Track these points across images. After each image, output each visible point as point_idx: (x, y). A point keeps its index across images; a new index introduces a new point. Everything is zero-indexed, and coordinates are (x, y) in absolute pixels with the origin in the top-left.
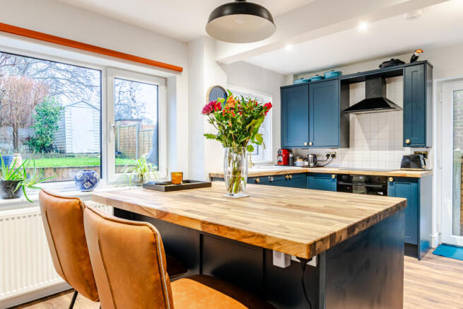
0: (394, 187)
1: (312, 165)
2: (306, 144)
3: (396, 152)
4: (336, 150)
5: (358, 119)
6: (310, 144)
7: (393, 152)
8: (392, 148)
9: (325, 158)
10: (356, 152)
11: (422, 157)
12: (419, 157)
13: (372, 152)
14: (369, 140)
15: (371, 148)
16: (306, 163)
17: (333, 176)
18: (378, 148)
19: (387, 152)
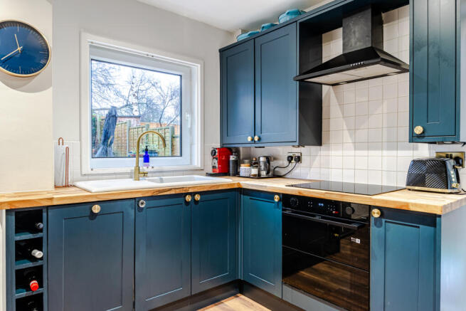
0: (382, 229)
1: (264, 173)
2: (249, 139)
3: (401, 153)
4: (301, 149)
5: (335, 93)
6: (256, 138)
7: (394, 153)
8: (393, 145)
9: (286, 163)
10: (333, 153)
11: (450, 163)
12: (444, 164)
13: (358, 153)
14: (353, 130)
15: (357, 146)
16: (254, 171)
17: (277, 198)
18: (370, 145)
19: (385, 153)
